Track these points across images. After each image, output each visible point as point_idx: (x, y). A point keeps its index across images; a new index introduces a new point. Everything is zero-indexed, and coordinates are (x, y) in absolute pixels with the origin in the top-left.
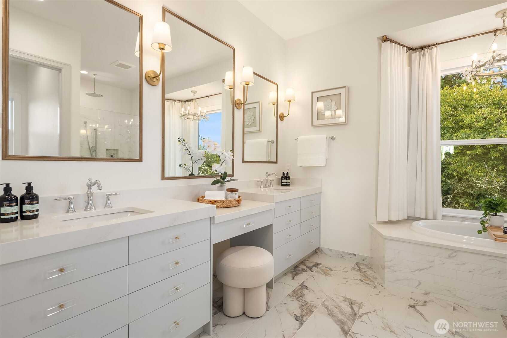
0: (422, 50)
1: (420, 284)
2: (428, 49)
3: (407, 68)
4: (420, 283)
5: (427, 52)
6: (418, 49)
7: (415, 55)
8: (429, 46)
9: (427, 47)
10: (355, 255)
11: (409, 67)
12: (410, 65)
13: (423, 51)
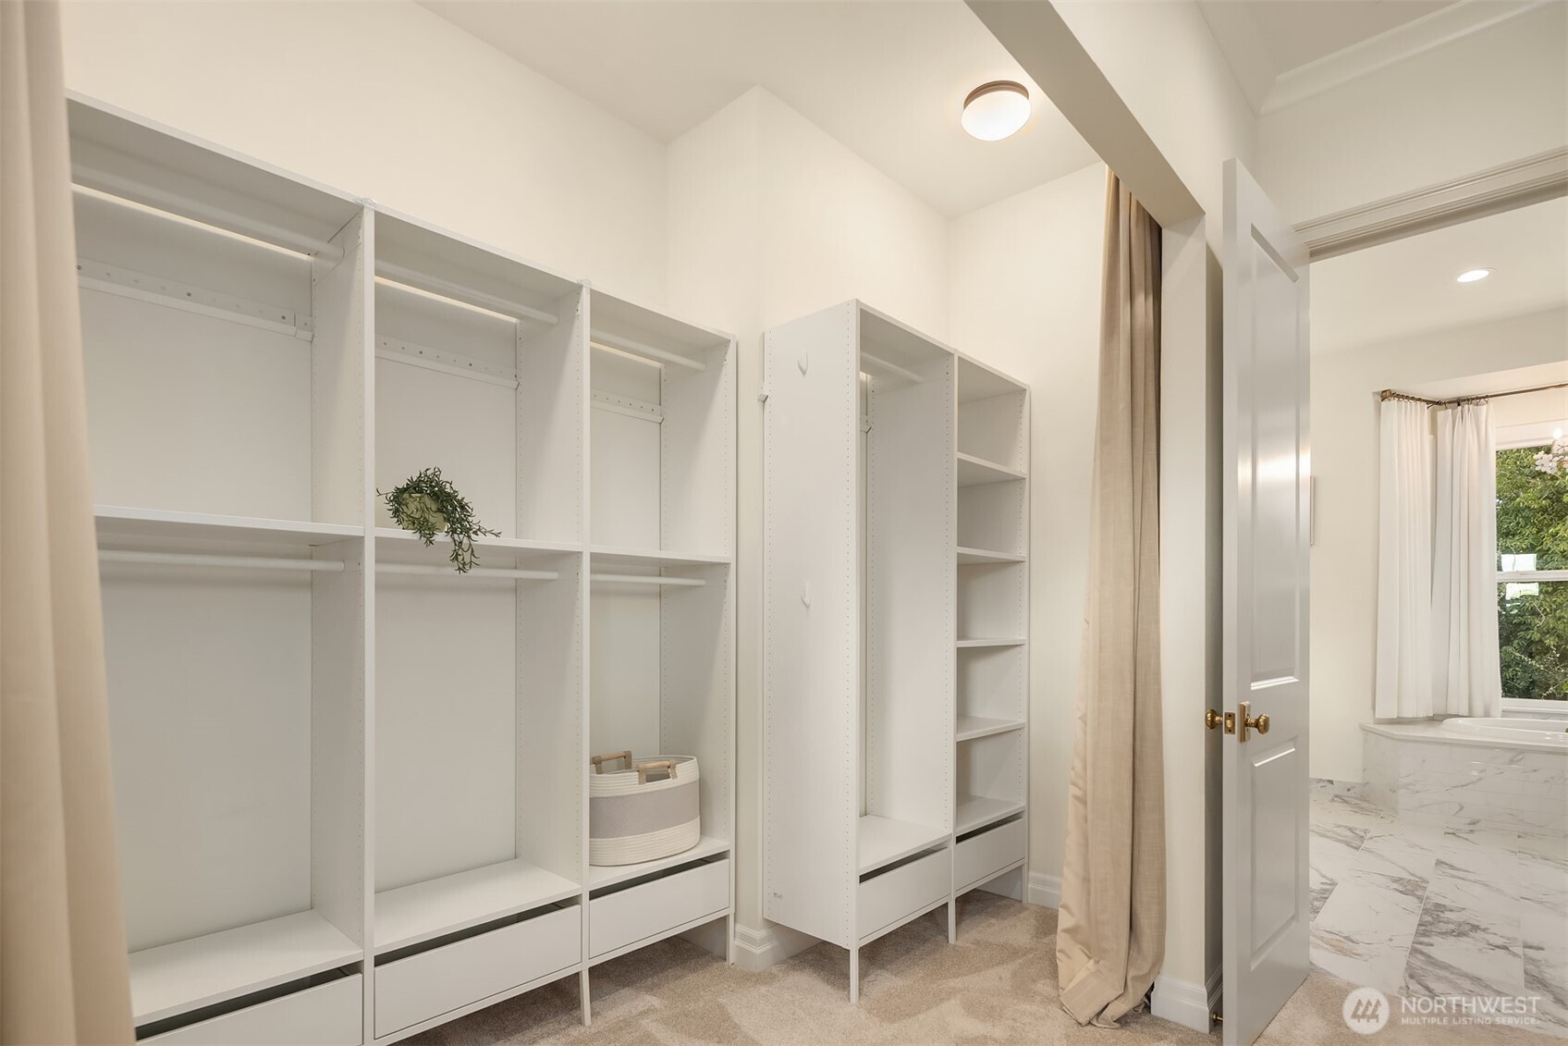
0: (1459, 405)
1: (1461, 810)
2: (1471, 406)
3: (1428, 437)
4: (1462, 808)
5: (1469, 410)
6: (1449, 403)
7: (1444, 415)
8: (1473, 399)
9: (1469, 400)
10: (1331, 782)
11: (1432, 436)
12: (1434, 430)
13: (1460, 408)
